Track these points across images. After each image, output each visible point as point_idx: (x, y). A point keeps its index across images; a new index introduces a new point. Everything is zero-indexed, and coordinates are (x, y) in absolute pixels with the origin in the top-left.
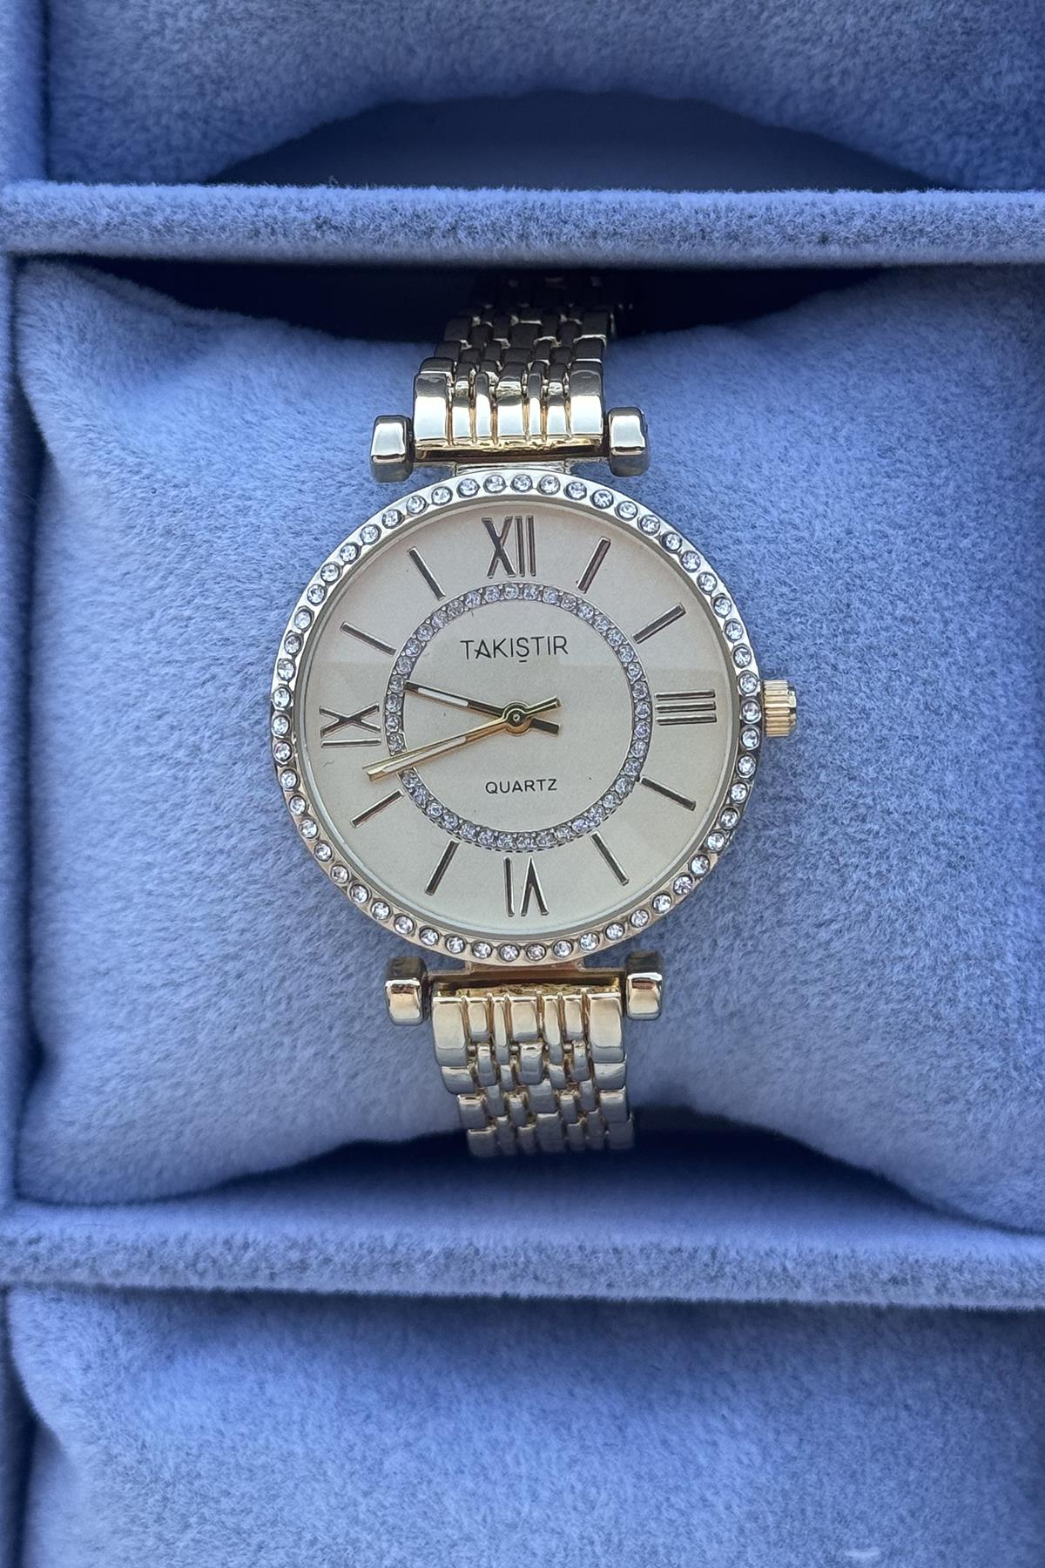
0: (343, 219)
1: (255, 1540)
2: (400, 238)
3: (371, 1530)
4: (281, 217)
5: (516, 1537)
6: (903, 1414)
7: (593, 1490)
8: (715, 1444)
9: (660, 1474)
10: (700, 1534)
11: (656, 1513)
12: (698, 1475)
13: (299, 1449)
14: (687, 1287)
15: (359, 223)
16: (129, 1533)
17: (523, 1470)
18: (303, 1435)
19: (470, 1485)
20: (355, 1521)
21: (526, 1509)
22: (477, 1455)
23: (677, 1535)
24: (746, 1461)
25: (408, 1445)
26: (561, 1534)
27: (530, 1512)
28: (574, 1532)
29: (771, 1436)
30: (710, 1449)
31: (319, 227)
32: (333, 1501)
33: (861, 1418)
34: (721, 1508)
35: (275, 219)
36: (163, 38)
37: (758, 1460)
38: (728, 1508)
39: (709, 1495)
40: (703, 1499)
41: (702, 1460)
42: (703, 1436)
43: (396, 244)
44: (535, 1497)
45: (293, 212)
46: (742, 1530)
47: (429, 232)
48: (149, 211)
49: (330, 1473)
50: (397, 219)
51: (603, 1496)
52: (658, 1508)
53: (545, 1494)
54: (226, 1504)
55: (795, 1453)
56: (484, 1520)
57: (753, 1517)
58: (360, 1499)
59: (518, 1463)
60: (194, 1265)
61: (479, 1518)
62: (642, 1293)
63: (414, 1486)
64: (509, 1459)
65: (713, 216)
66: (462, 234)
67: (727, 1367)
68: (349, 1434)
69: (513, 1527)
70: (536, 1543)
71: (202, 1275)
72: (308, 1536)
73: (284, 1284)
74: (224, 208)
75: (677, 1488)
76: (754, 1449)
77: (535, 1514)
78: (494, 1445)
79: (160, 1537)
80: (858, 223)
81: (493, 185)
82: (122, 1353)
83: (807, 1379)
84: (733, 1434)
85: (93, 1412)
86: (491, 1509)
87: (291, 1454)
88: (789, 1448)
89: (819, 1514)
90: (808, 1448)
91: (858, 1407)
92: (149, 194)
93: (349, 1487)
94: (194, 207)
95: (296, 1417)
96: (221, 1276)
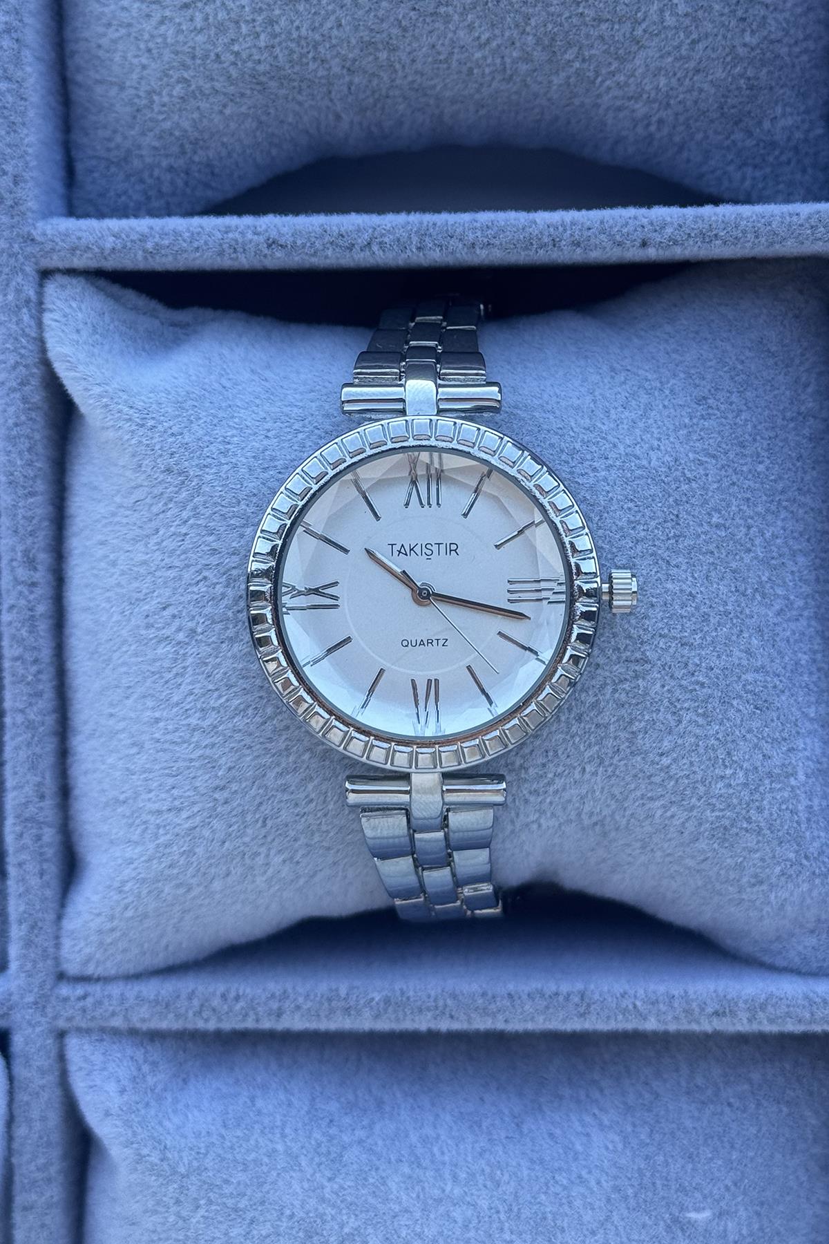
0: (288, 240)
1: (249, 1215)
2: (329, 253)
3: (334, 1206)
4: (240, 240)
5: (442, 1209)
6: (727, 1110)
7: (499, 1172)
8: (588, 1135)
9: (548, 1158)
10: (578, 1203)
11: (545, 1189)
12: (576, 1159)
13: (280, 1147)
14: (564, 1021)
15: (299, 242)
16: (155, 1212)
17: (446, 1158)
18: (283, 1136)
19: (407, 1170)
20: (323, 1200)
21: (448, 1189)
22: (412, 1147)
23: (561, 1205)
24: (611, 1147)
25: (360, 1142)
26: (475, 1205)
27: (452, 1190)
28: (484, 1204)
29: (629, 1129)
30: (584, 1139)
31: (269, 246)
32: (306, 1185)
33: (696, 1114)
34: (593, 1183)
35: (236, 241)
36: (153, 110)
37: (620, 1146)
38: (599, 1183)
39: (584, 1173)
40: (580, 1177)
41: (579, 1147)
42: (580, 1129)
43: (326, 257)
44: (455, 1178)
45: (249, 236)
46: (609, 1200)
47: (351, 247)
48: (143, 238)
49: (303, 1164)
50: (327, 238)
51: (506, 1177)
52: (546, 1184)
53: (463, 1175)
54: (228, 1190)
55: (648, 1141)
56: (418, 1197)
57: (617, 1189)
58: (326, 1183)
59: (443, 1153)
60: (200, 1013)
61: (414, 1196)
62: (530, 1026)
63: (366, 1173)
64: (435, 1150)
65: (561, 229)
66: (375, 248)
67: (596, 1077)
68: (317, 1135)
69: (439, 1201)
70: (457, 1214)
71: (207, 1020)
72: (288, 1212)
73: (266, 1025)
74: (199, 233)
75: (560, 1169)
76: (617, 1138)
77: (455, 1192)
78: (425, 1140)
79: (178, 1215)
80: (669, 230)
81: (397, 210)
82: (149, 1078)
83: (655, 1084)
84: (602, 1127)
85: (128, 1124)
86: (423, 1189)
87: (275, 1151)
88: (643, 1137)
89: (666, 1186)
90: (657, 1137)
91: (693, 1105)
92: (142, 225)
93: (318, 1175)
94: (176, 233)
95: (278, 1123)
96: (220, 1020)
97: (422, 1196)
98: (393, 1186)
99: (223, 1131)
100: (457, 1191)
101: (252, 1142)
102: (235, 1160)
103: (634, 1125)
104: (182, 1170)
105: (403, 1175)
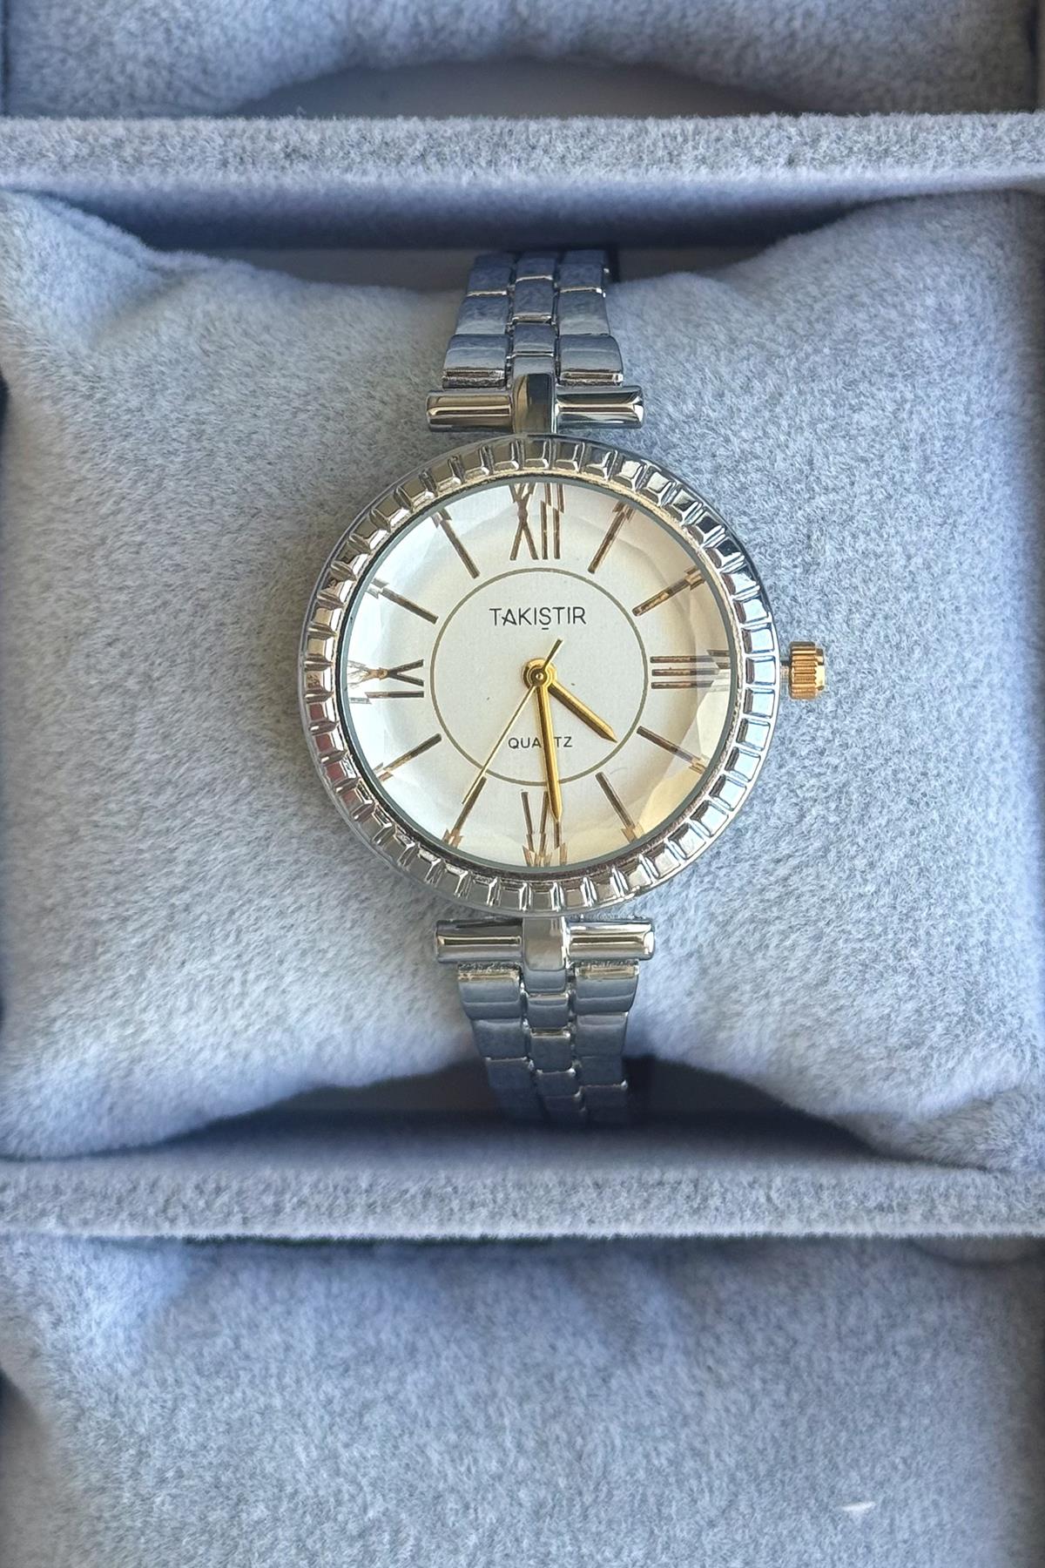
97: (473, 1470)
98: (435, 1457)
99: (197, 1379)
100: (523, 1464)
101: (238, 1394)
102: (214, 1418)
103: (764, 1381)
104: (142, 1430)
105: (447, 1444)
